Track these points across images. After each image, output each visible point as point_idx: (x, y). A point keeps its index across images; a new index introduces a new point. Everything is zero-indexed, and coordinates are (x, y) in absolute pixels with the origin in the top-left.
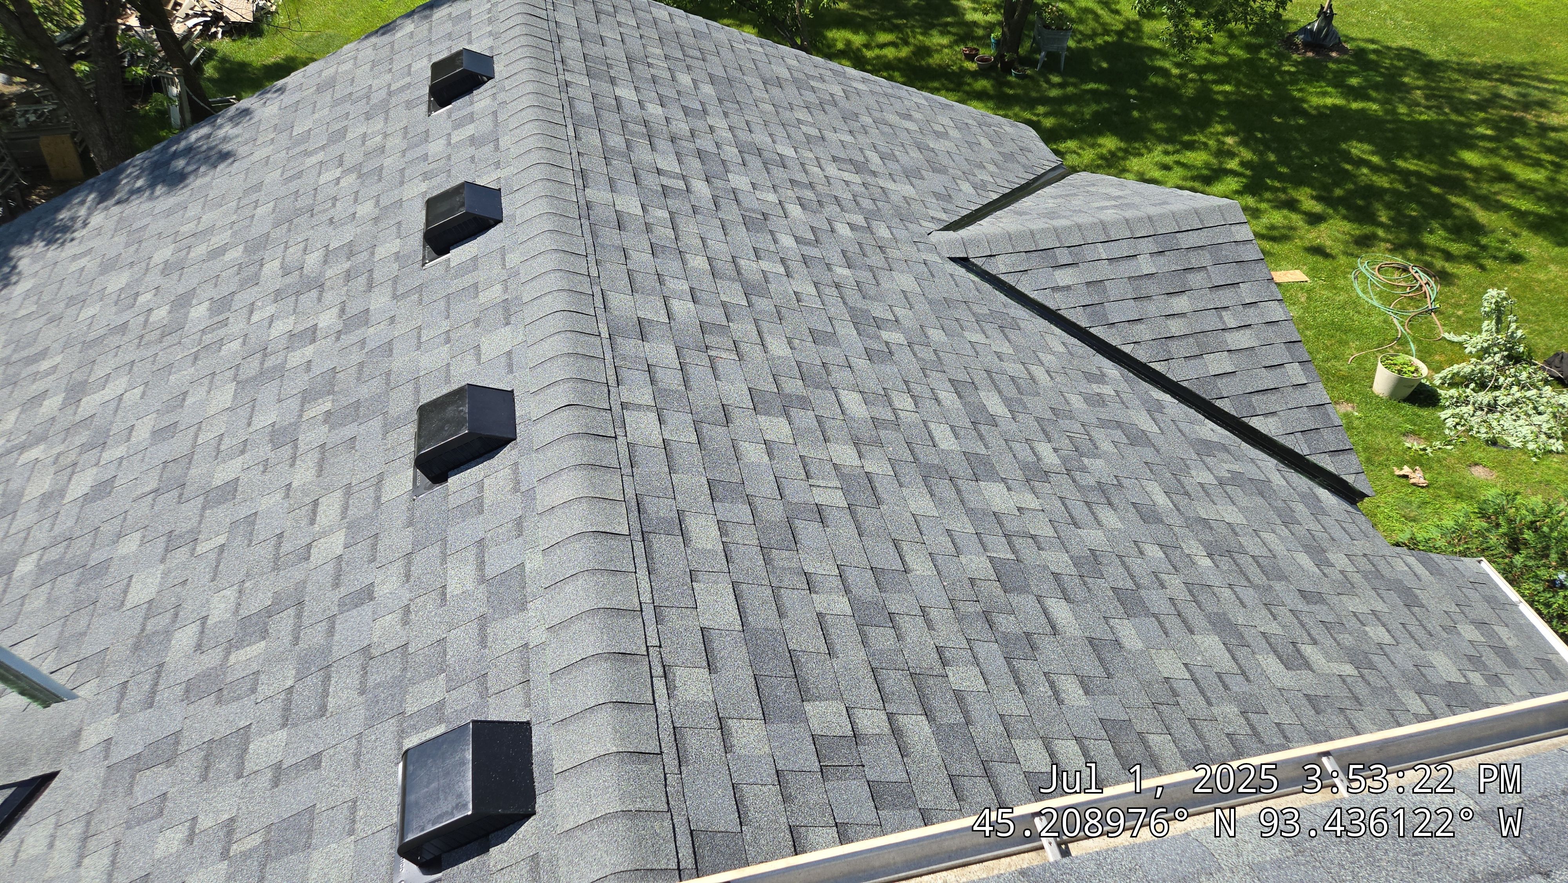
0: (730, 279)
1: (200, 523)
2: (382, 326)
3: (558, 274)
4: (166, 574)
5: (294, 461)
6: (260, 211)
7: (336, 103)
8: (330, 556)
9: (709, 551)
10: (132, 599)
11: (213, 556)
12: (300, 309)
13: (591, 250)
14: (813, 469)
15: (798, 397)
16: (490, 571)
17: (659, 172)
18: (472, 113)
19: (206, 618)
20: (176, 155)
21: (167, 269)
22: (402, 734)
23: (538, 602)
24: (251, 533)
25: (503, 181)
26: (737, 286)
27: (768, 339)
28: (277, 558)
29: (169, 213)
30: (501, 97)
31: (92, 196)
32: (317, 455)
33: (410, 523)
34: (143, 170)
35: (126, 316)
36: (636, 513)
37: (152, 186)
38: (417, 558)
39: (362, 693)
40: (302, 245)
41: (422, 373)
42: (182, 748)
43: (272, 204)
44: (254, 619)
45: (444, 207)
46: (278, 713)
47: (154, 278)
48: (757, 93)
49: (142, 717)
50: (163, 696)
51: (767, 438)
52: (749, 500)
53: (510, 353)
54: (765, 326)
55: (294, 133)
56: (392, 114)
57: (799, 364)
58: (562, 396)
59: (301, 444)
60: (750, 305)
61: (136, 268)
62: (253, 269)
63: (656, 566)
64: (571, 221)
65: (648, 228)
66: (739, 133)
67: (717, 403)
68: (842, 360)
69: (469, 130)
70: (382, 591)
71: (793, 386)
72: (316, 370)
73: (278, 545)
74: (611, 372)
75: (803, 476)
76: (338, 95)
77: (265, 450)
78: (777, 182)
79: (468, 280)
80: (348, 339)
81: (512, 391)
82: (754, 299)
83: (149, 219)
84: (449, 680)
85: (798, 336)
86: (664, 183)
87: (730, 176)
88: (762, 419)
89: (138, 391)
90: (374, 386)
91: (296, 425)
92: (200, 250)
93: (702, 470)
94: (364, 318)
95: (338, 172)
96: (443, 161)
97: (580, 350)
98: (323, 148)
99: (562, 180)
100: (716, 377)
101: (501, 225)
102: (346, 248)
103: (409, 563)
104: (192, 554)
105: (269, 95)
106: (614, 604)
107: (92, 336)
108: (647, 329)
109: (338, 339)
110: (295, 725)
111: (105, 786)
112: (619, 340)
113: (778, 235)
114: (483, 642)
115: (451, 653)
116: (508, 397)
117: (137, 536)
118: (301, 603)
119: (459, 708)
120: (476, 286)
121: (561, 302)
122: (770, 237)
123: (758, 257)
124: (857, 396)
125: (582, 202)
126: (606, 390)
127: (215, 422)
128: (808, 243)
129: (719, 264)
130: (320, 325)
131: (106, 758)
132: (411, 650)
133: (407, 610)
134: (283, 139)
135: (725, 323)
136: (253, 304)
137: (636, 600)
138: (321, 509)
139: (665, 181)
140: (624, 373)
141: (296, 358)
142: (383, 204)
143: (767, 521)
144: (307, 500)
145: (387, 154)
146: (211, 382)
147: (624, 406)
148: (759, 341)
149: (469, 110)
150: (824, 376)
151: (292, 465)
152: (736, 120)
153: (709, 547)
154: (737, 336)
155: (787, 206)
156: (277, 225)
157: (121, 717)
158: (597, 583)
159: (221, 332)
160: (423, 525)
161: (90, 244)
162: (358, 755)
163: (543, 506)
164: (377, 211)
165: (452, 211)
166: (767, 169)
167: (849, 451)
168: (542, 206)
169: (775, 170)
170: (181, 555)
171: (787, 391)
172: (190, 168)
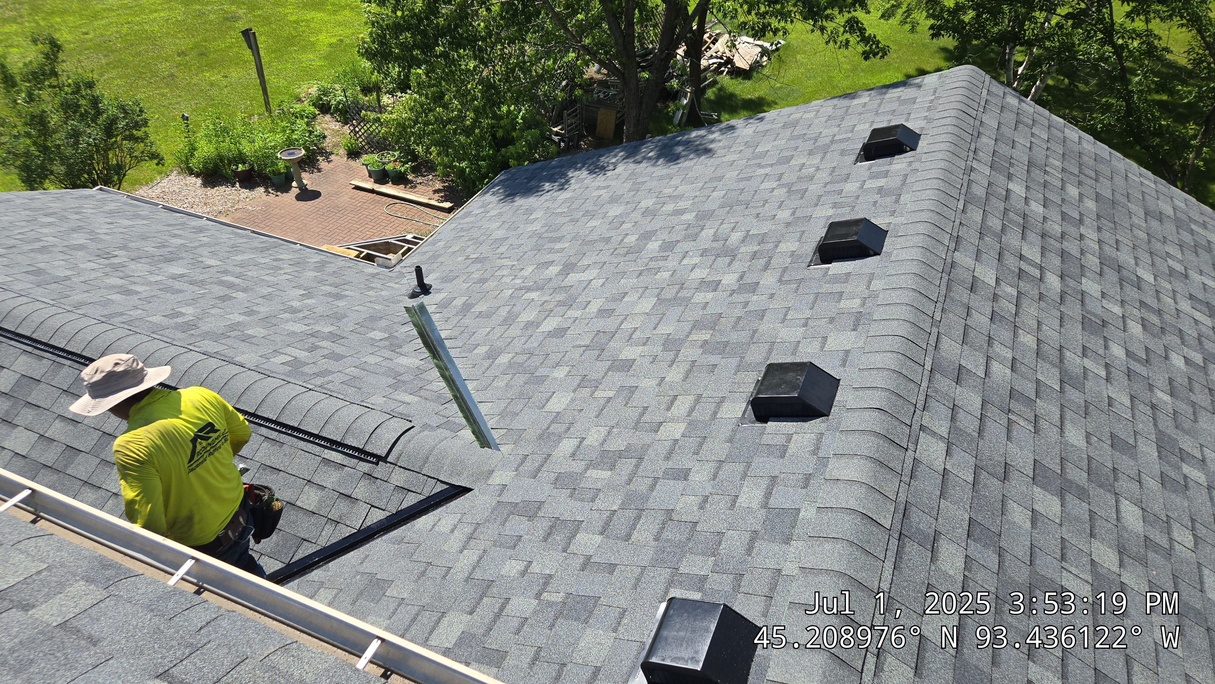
0: (1051, 363)
1: (603, 378)
2: (763, 297)
3: (909, 308)
4: (573, 400)
5: (672, 364)
6: (715, 194)
7: (792, 138)
8: (671, 437)
9: (950, 576)
10: (550, 406)
11: (602, 402)
12: (715, 266)
13: (941, 299)
14: (1069, 554)
15: (1078, 486)
16: (773, 502)
17: (1021, 257)
18: (888, 171)
19: (584, 439)
20: (679, 143)
21: (646, 212)
22: (670, 584)
23: (800, 543)
24: (629, 399)
25: (892, 226)
26: (1056, 372)
27: (1068, 426)
28: (638, 422)
29: (661, 178)
30: (916, 165)
31: (622, 154)
32: (688, 366)
33: (730, 440)
34: (656, 147)
35: (612, 233)
36: (901, 516)
37: (658, 158)
38: (726, 467)
39: (656, 539)
40: (733, 225)
41: (778, 341)
42: (540, 514)
43: (724, 192)
44: (611, 455)
45: (843, 231)
46: (601, 523)
47: (636, 216)
48: (1135, 220)
49: (528, 481)
50: (543, 475)
51: (1036, 507)
52: (1001, 552)
53: (847, 352)
54: (1069, 414)
55: (757, 151)
56: (828, 155)
57: (1090, 458)
58: (877, 399)
59: (681, 355)
60: (1062, 391)
61: (629, 206)
62: (696, 230)
63: (902, 566)
64: (935, 272)
65: (995, 298)
66: (1106, 248)
67: (1002, 459)
68: (1133, 473)
69: (881, 182)
70: (694, 477)
71: (1078, 476)
72: (709, 310)
73: (642, 414)
74: (922, 398)
75: (1058, 556)
76: (795, 133)
77: (657, 349)
78: (1127, 298)
79: (837, 288)
80: (737, 298)
81: (839, 380)
82: (1067, 387)
83: (648, 178)
84: (715, 564)
85: (1098, 434)
86: (1023, 268)
87: (1084, 280)
88: (1037, 489)
89: (601, 281)
90: (743, 336)
91: (682, 341)
92: (670, 207)
93: (968, 507)
94: (753, 288)
95: (775, 185)
96: (852, 199)
97: (904, 372)
98: (772, 165)
99: (940, 239)
100: (1009, 438)
101: (878, 257)
102: (760, 237)
103: (719, 468)
104: (591, 395)
105: (751, 121)
106: (858, 577)
107: (590, 238)
108: (964, 376)
109: (731, 295)
110: (608, 537)
111: (492, 512)
112: (938, 376)
113: (1111, 343)
114: (749, 551)
115: (724, 546)
116: (835, 383)
117: (567, 369)
118: (641, 459)
119: (715, 588)
120: (841, 294)
121: (903, 329)
122: (1102, 342)
123: (1084, 355)
124: (1138, 512)
125: (949, 260)
126: (913, 410)
127: (636, 318)
128: (1138, 360)
129: (1045, 348)
130: (723, 282)
131: (499, 495)
132: (698, 529)
133: (706, 499)
134: (748, 152)
135: (1034, 398)
136: (687, 252)
137: (877, 583)
138: (677, 403)
139: (1024, 266)
140: (932, 403)
141: (700, 297)
142: (798, 214)
143: (1010, 578)
144: (671, 393)
145: (814, 181)
146: (643, 292)
147: (922, 428)
148: (1059, 424)
149: (887, 168)
150: (1111, 479)
151: (670, 366)
152: (1106, 235)
153: (951, 572)
154: (1040, 412)
155: (1128, 321)
156: (722, 207)
157: (516, 475)
158: (851, 554)
159: (661, 263)
160: (739, 446)
161: (610, 183)
162: (638, 580)
163: (831, 475)
164: (791, 218)
165: (846, 236)
166: (1121, 285)
167: (1111, 555)
168: (916, 254)
169: (1128, 288)
170: (585, 392)
171: (1069, 477)
172: (684, 153)
